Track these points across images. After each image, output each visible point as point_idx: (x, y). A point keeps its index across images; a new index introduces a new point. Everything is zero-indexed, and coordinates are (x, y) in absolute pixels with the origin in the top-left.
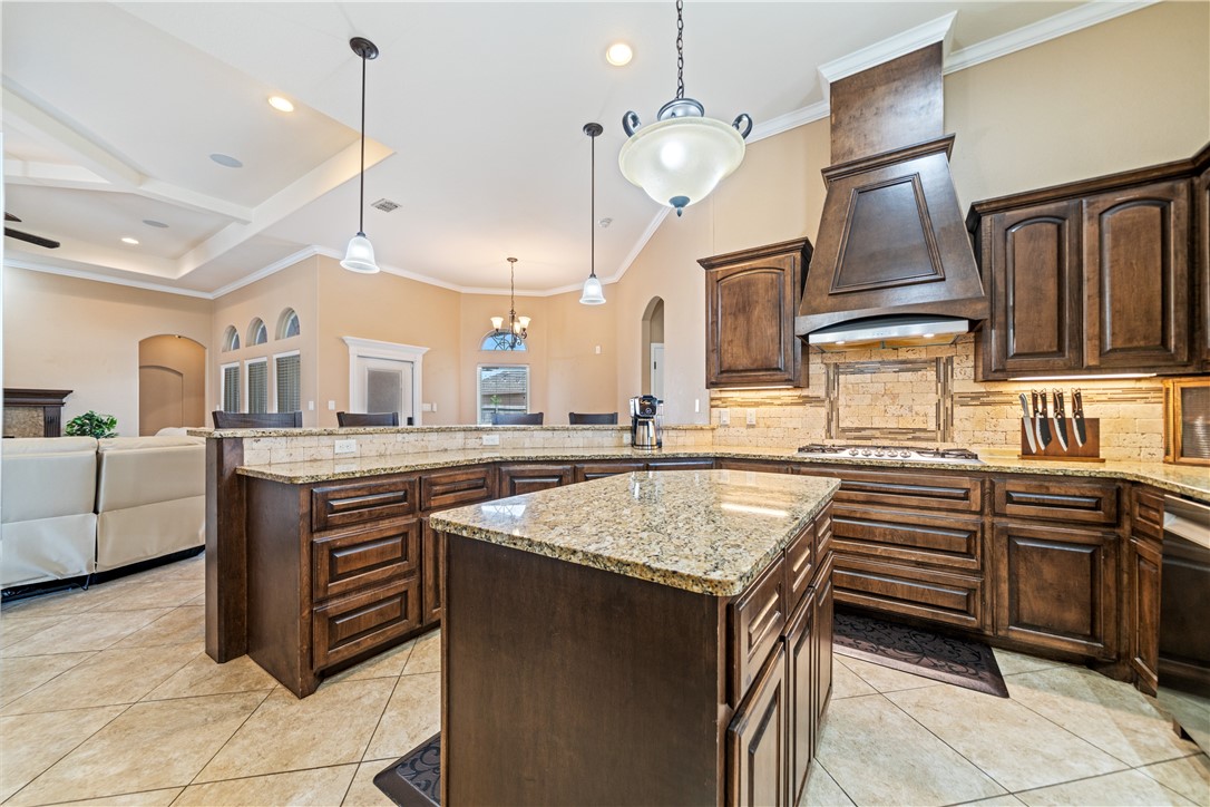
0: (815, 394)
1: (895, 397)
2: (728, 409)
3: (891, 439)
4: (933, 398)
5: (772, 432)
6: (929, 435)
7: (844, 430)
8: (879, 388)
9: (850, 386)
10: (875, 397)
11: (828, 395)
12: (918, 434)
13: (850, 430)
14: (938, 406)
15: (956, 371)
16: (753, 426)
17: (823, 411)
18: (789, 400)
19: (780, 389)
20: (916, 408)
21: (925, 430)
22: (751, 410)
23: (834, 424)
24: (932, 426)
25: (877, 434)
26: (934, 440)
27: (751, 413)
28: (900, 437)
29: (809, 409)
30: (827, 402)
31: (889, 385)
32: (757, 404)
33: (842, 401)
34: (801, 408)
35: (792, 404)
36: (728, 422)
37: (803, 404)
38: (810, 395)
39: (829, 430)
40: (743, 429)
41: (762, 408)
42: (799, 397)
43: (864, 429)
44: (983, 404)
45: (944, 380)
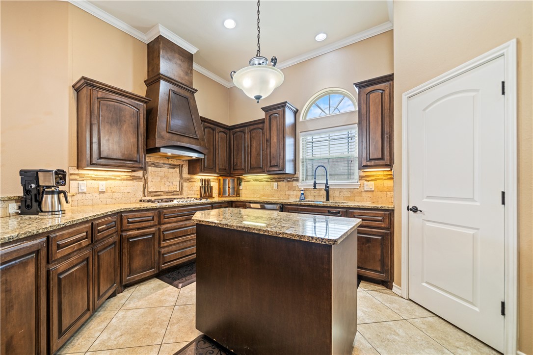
0: (138, 175)
1: (168, 178)
2: (85, 182)
3: (167, 195)
4: (178, 179)
5: (115, 195)
6: (177, 193)
7: (150, 192)
8: (162, 174)
9: (152, 172)
10: (162, 178)
11: (144, 176)
12: (174, 193)
13: (153, 192)
14: (179, 182)
15: (184, 170)
16: (103, 192)
17: (142, 184)
18: (125, 177)
19: (120, 171)
20: (174, 183)
21: (176, 191)
22: (101, 183)
23: (146, 190)
24: (178, 190)
25: (162, 194)
26: (178, 195)
27: (103, 185)
28: (169, 194)
29: (135, 183)
30: (143, 179)
31: (166, 173)
32: (106, 179)
33: (149, 179)
34: (131, 182)
35: (127, 180)
36: (85, 190)
37: (132, 180)
38: (136, 175)
39: (144, 193)
40: (97, 195)
41: (109, 182)
42: (130, 176)
43: (158, 192)
44: (190, 182)
45: (181, 172)
